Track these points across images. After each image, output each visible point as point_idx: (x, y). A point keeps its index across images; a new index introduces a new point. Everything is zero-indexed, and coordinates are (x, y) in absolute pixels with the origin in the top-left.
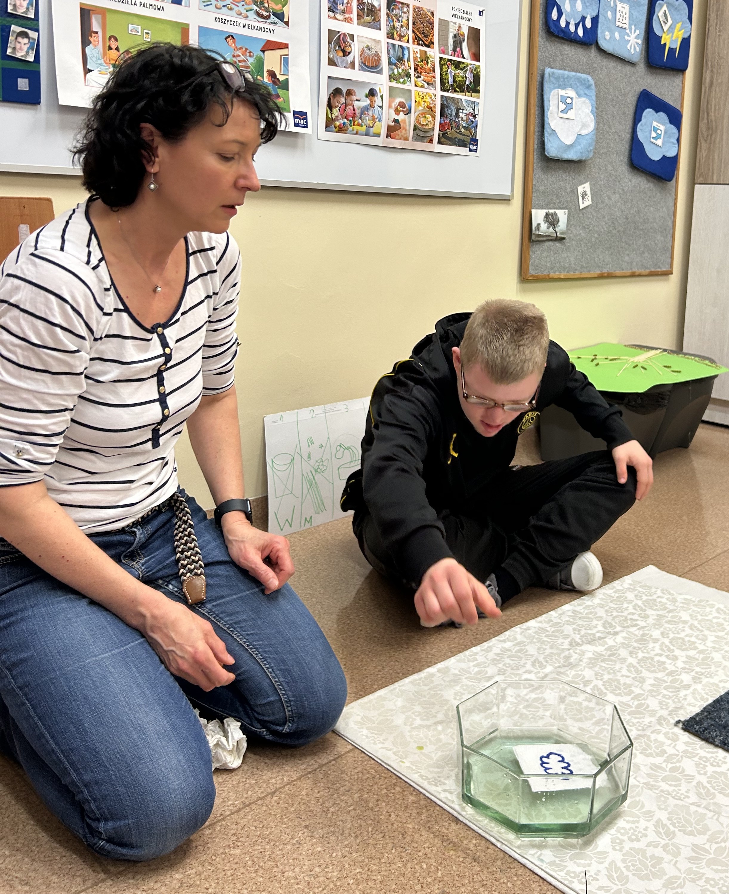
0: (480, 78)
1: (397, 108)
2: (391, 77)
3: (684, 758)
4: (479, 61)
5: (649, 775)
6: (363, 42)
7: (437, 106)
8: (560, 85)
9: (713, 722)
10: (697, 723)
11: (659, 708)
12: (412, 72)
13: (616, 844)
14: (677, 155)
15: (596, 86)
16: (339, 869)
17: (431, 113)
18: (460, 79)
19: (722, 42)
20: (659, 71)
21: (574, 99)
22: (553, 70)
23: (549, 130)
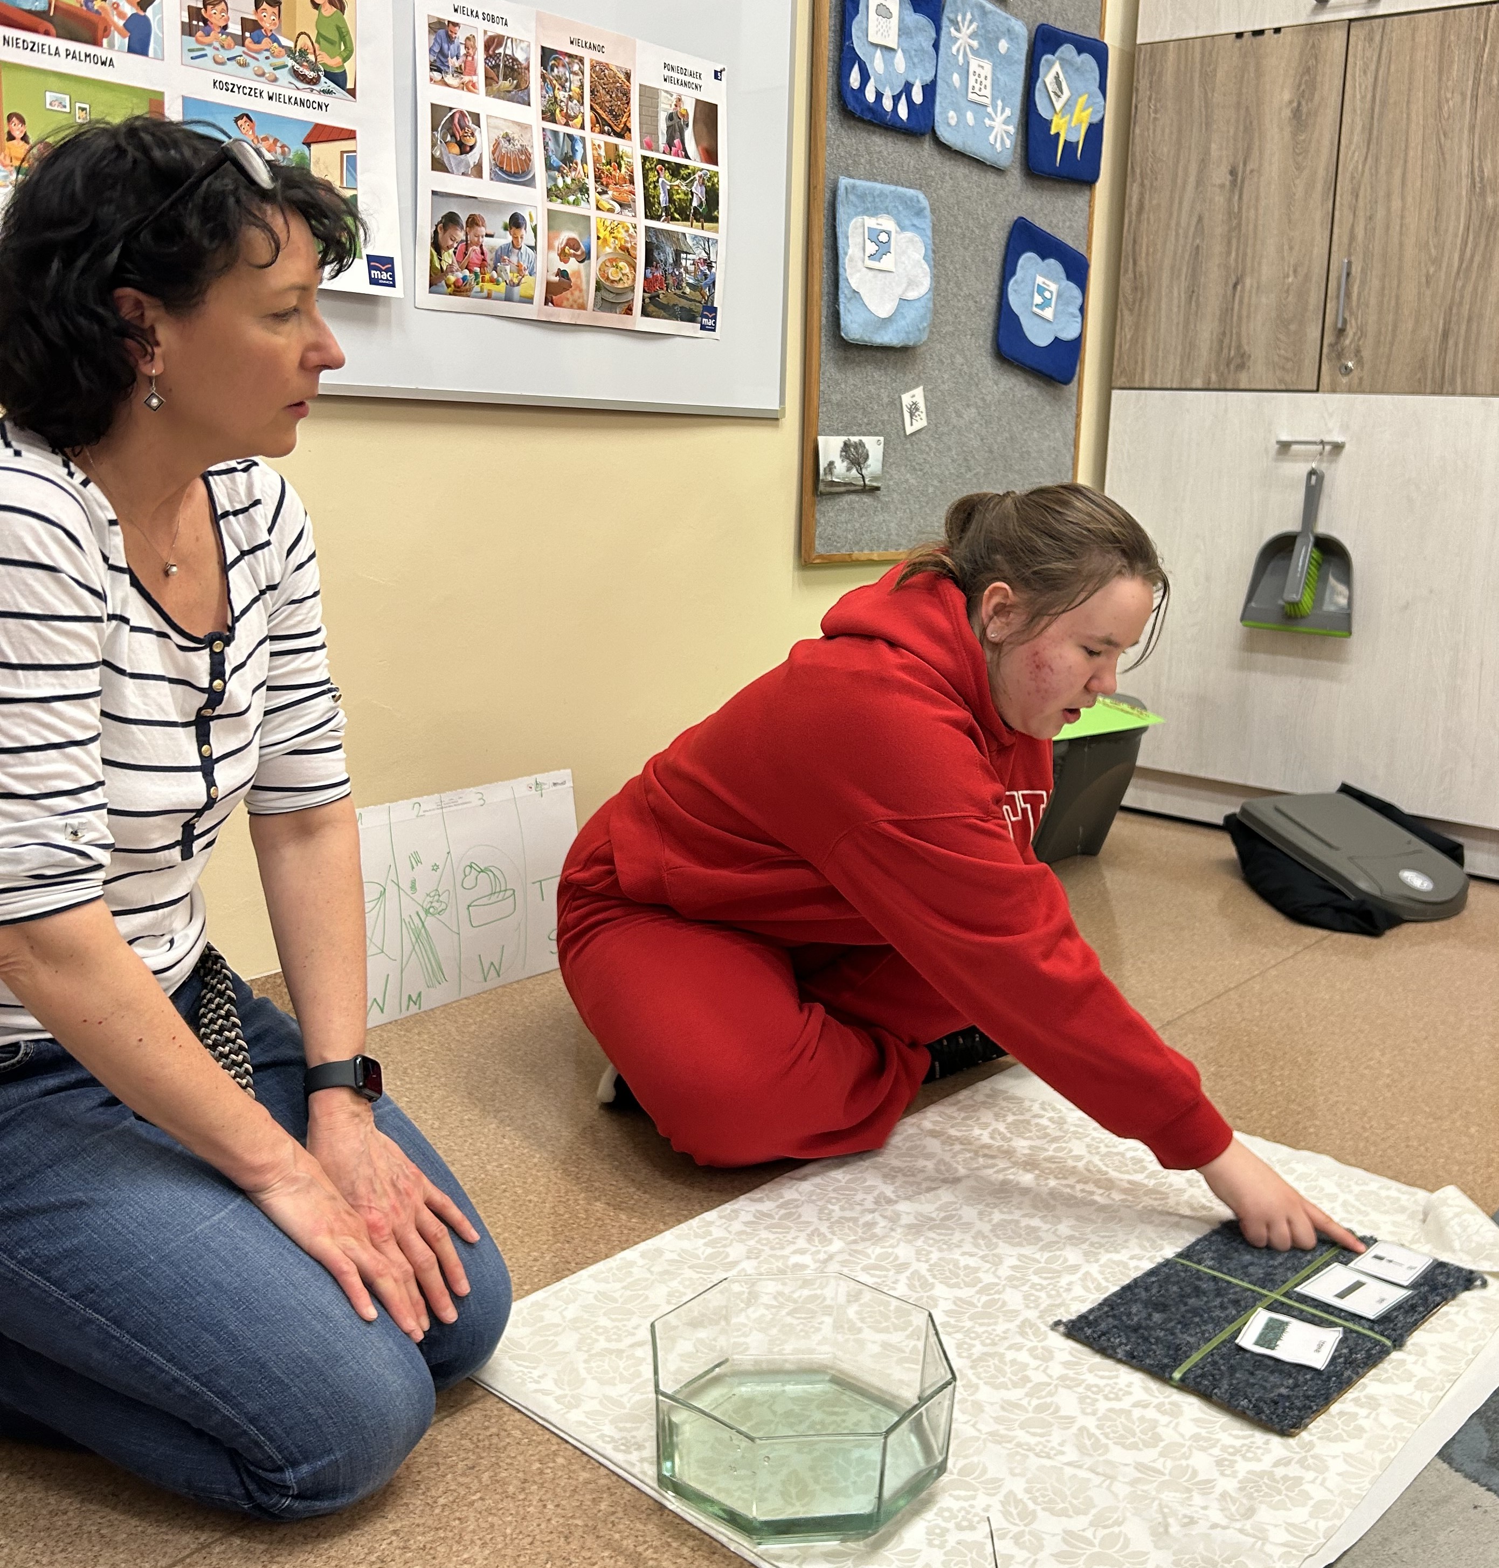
0: (717, 195)
1: (563, 249)
2: (552, 193)
3: (1060, 1389)
4: (715, 163)
5: (998, 1420)
6: (497, 128)
7: (638, 247)
8: (868, 209)
9: (1116, 1323)
10: (1090, 1324)
11: (1022, 1307)
13: (936, 1536)
14: (1080, 336)
15: (933, 211)
17: (629, 259)
18: (682, 196)
19: (1159, 132)
20: (1047, 184)
21: (893, 235)
22: (852, 181)
23: (846, 291)
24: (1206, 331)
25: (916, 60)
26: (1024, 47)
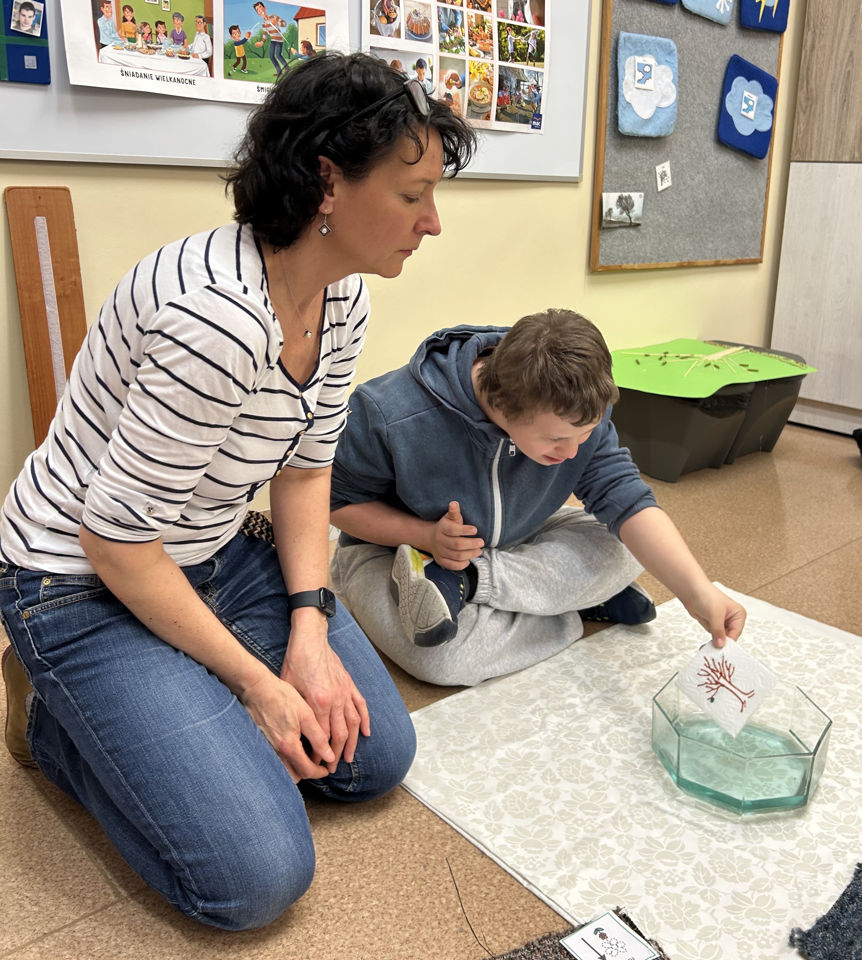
0: (544, 45)
1: (449, 81)
2: (442, 46)
4: (543, 25)
6: (410, 7)
7: (494, 78)
8: (637, 51)
12: (466, 39)
14: (771, 129)
15: (679, 52)
17: (488, 85)
20: (752, 33)
21: (653, 68)
22: (628, 34)
23: (623, 103)
24: (853, 125)
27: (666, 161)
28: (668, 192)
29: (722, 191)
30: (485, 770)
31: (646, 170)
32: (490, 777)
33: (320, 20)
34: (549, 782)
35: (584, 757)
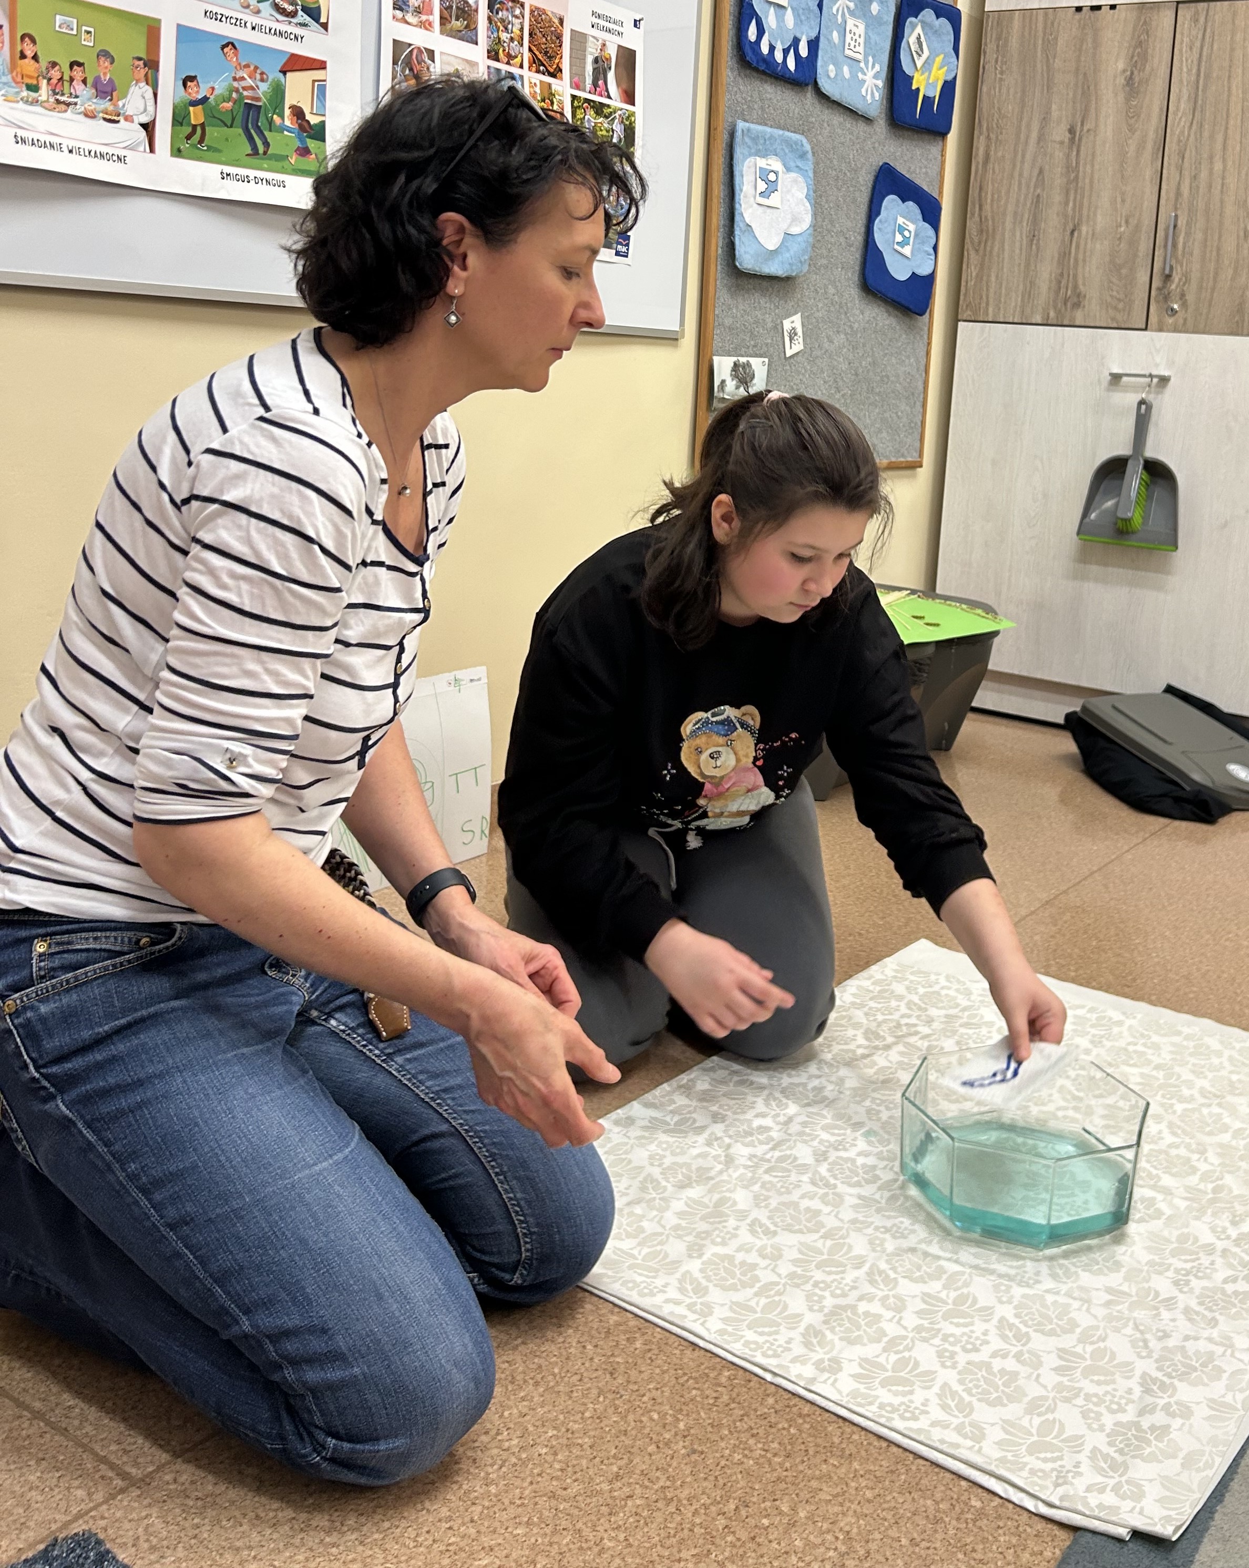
0: (634, 133)
4: (633, 104)
6: (449, 64)
8: (759, 151)
14: (932, 272)
15: (813, 153)
16: (518, 1433)
18: (604, 133)
19: (1004, 90)
20: (906, 133)
21: (780, 175)
22: (749, 125)
23: (741, 225)
24: (1046, 272)
25: (803, 18)
26: (893, 9)
27: (796, 313)
28: (799, 358)
29: (869, 359)
30: (660, 1230)
31: (770, 325)
32: (671, 1239)
33: (318, 74)
34: (762, 1236)
35: (803, 1197)
